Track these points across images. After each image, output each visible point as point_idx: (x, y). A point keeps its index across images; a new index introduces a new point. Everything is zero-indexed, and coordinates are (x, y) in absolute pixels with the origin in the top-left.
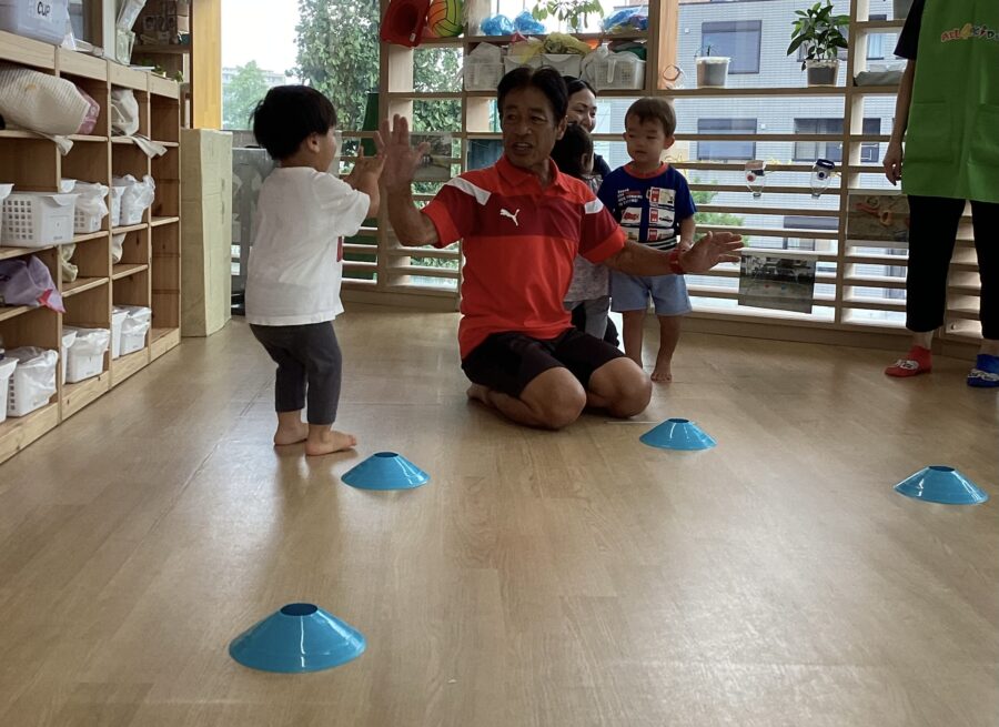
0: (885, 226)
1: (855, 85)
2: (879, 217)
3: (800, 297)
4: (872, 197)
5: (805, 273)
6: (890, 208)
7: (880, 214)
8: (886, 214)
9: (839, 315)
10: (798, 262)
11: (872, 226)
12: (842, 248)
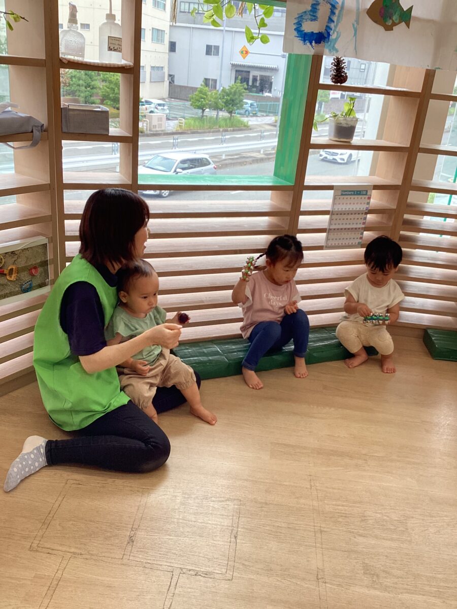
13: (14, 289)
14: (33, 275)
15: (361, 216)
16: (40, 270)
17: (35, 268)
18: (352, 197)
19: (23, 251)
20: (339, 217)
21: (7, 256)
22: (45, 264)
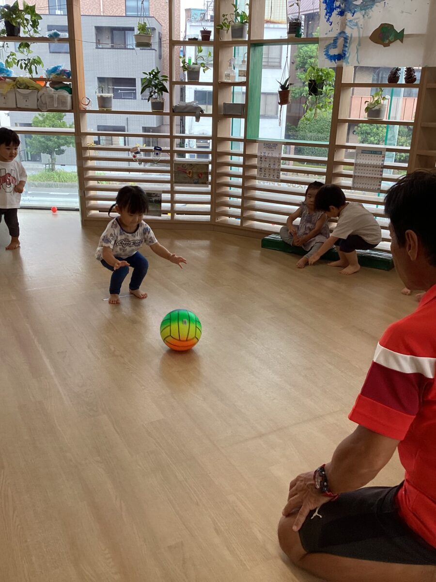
0: (190, 177)
1: (173, 112)
2: (186, 173)
3: (156, 209)
4: (183, 164)
5: (157, 199)
6: (191, 169)
7: (188, 172)
8: (190, 172)
9: (172, 216)
10: (154, 194)
11: (185, 177)
12: (172, 187)
13: (190, 181)
14: (200, 177)
15: (377, 169)
16: (203, 175)
17: (201, 174)
18: (370, 155)
19: (196, 165)
20: (361, 168)
21: (188, 165)
22: (207, 174)
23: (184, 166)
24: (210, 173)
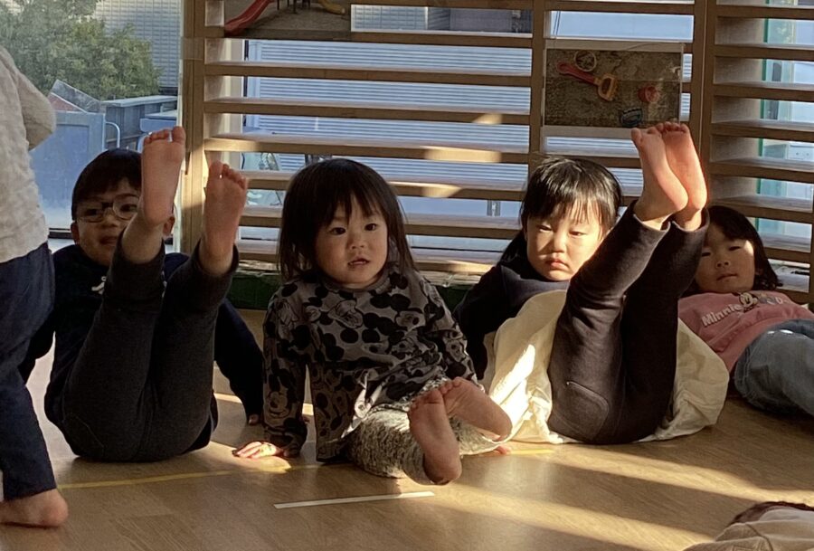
0: (606, 101)
2: (597, 86)
4: (585, 53)
6: (613, 71)
7: (598, 82)
8: (607, 82)
11: (585, 101)
12: (535, 140)
13: (609, 115)
14: (645, 102)
16: (660, 96)
17: (652, 90)
19: (631, 55)
21: (603, 55)
22: (674, 90)
23: (585, 59)
24: (688, 87)
